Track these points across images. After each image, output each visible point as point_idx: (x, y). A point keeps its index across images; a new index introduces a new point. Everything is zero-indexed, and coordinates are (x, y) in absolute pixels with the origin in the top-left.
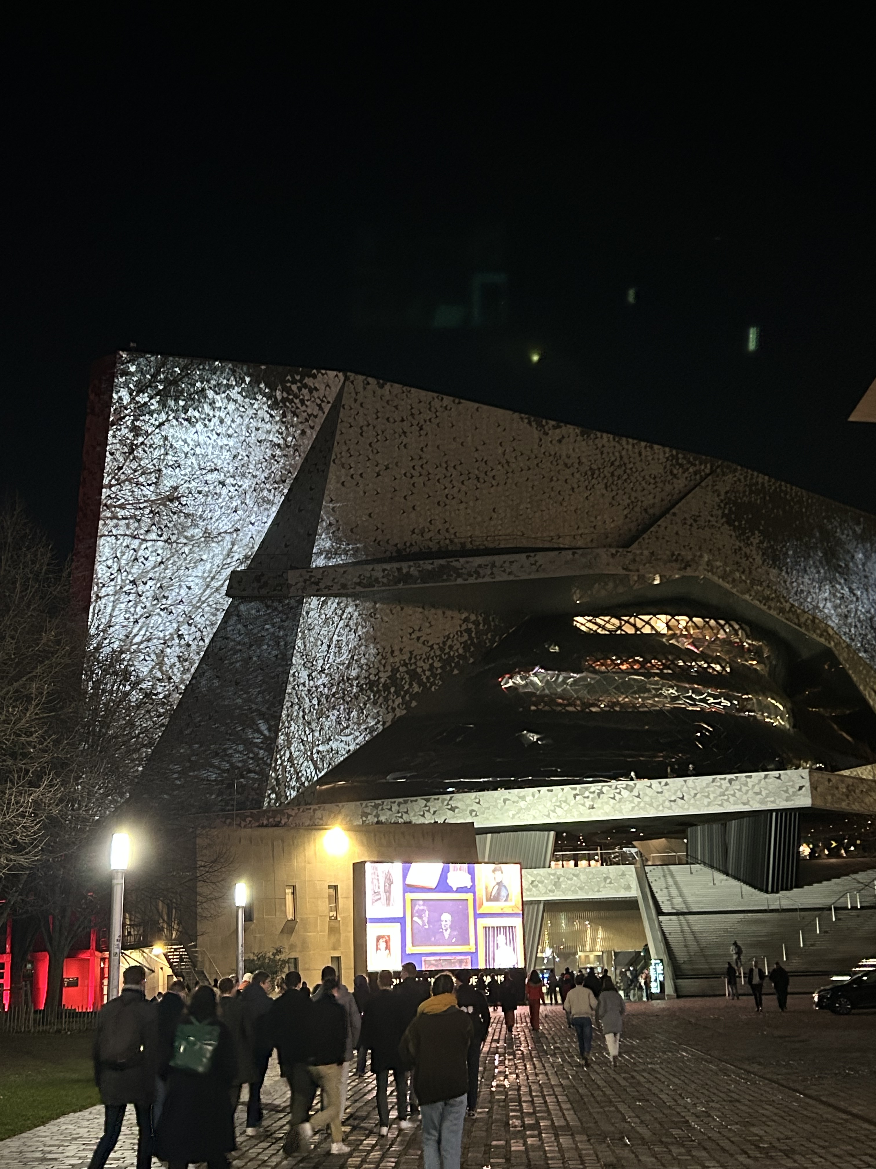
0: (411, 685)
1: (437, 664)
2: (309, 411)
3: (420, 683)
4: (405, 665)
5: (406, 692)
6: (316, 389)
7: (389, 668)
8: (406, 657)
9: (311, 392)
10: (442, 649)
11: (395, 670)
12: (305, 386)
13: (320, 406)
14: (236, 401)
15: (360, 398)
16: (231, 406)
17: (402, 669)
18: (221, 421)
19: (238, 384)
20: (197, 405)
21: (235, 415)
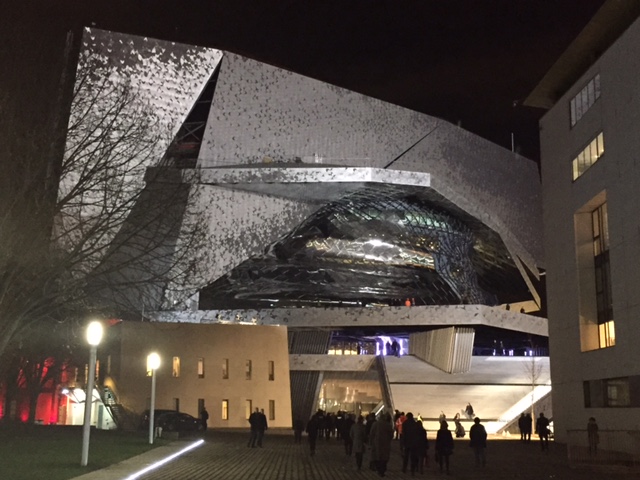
0: (252, 242)
1: (269, 231)
2: (200, 72)
3: (258, 242)
4: (250, 230)
5: (249, 246)
6: (205, 59)
7: (239, 231)
8: (250, 225)
9: (202, 60)
10: (272, 222)
11: (243, 233)
12: (198, 57)
13: (207, 70)
14: (156, 63)
15: (232, 67)
16: (152, 66)
17: (248, 233)
18: (146, 74)
19: (157, 53)
20: (132, 64)
21: (154, 72)
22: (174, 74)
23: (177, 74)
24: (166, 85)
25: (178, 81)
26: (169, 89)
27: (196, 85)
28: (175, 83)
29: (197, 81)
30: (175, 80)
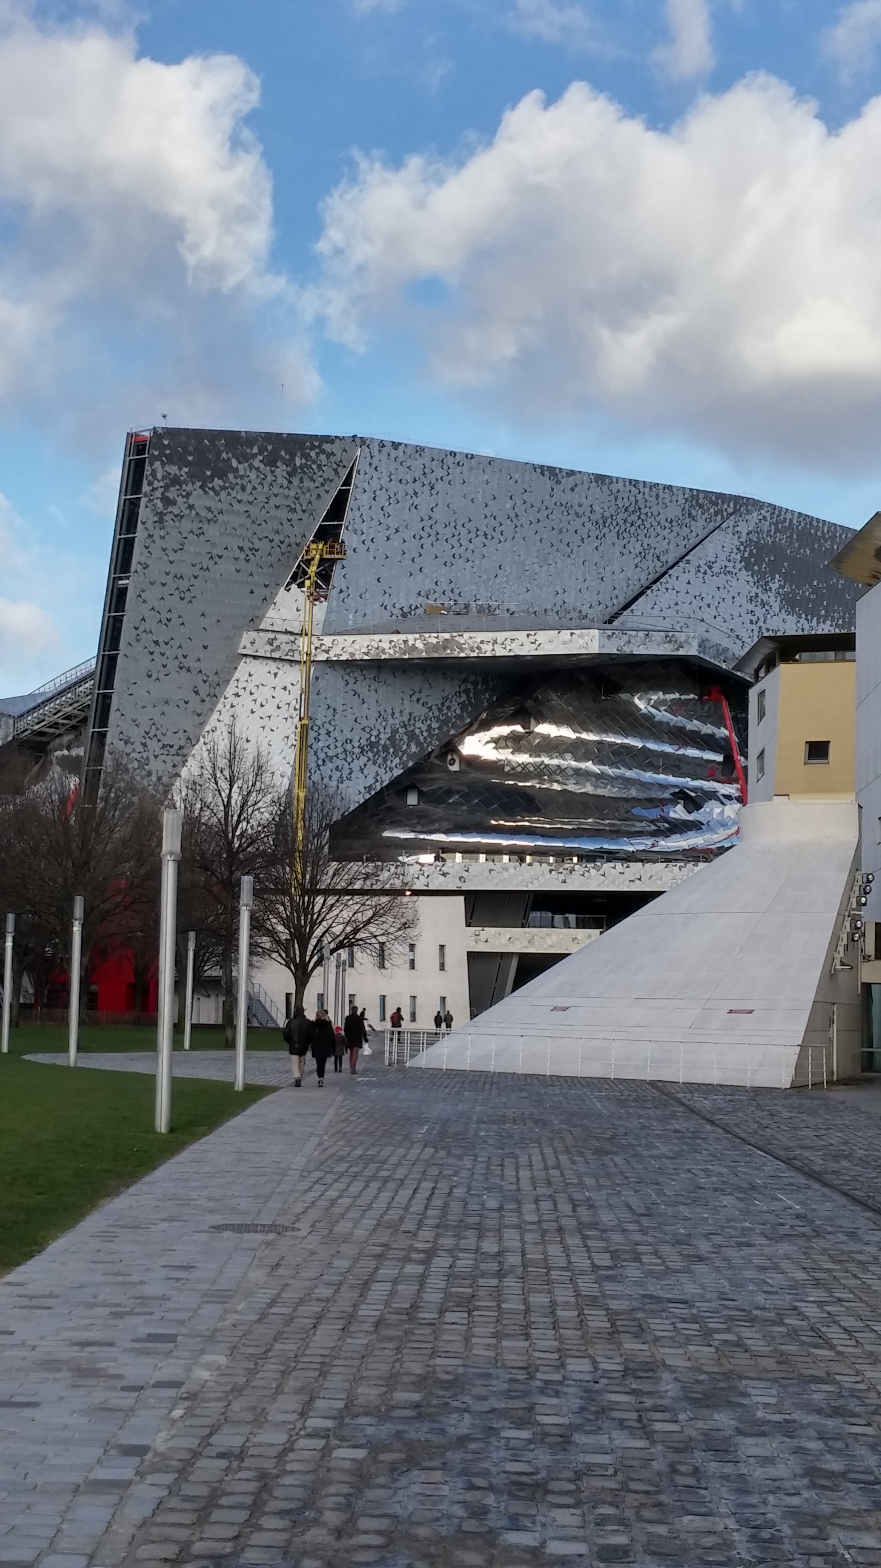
0: (409, 746)
1: (435, 725)
2: (325, 475)
3: (419, 744)
4: (405, 726)
5: (404, 752)
6: (333, 454)
7: (388, 730)
8: (406, 718)
9: (328, 456)
10: (440, 710)
11: (395, 732)
12: (323, 452)
13: (336, 471)
14: (258, 469)
15: (375, 462)
16: (253, 475)
17: (401, 731)
18: (243, 488)
19: (260, 452)
20: (222, 475)
21: (255, 482)
22: (285, 483)
23: (290, 482)
24: (274, 501)
25: (292, 493)
26: (277, 507)
27: (319, 496)
28: (287, 497)
29: (321, 491)
30: (286, 492)
